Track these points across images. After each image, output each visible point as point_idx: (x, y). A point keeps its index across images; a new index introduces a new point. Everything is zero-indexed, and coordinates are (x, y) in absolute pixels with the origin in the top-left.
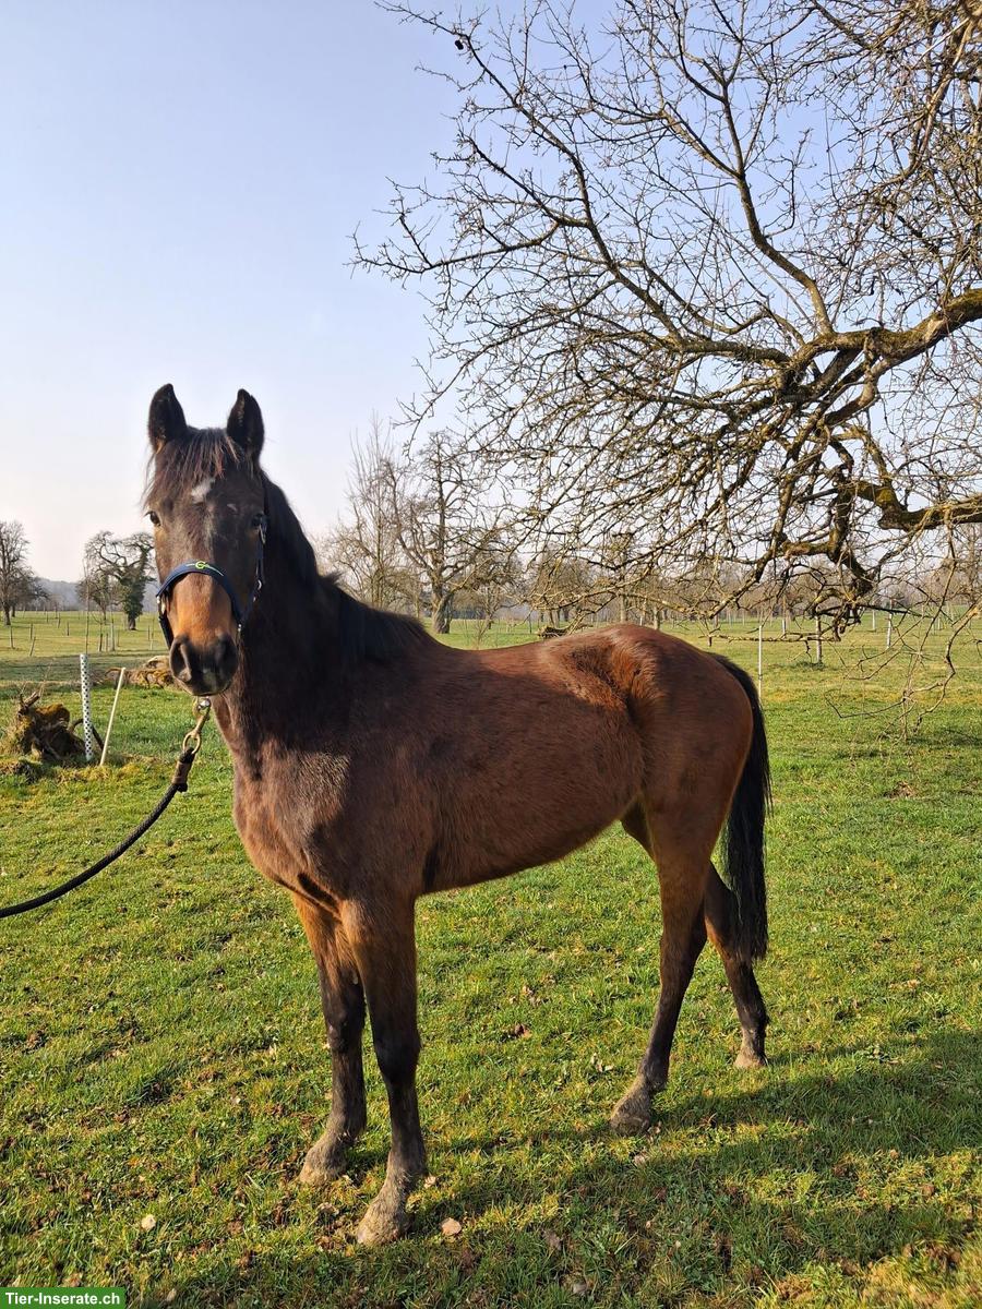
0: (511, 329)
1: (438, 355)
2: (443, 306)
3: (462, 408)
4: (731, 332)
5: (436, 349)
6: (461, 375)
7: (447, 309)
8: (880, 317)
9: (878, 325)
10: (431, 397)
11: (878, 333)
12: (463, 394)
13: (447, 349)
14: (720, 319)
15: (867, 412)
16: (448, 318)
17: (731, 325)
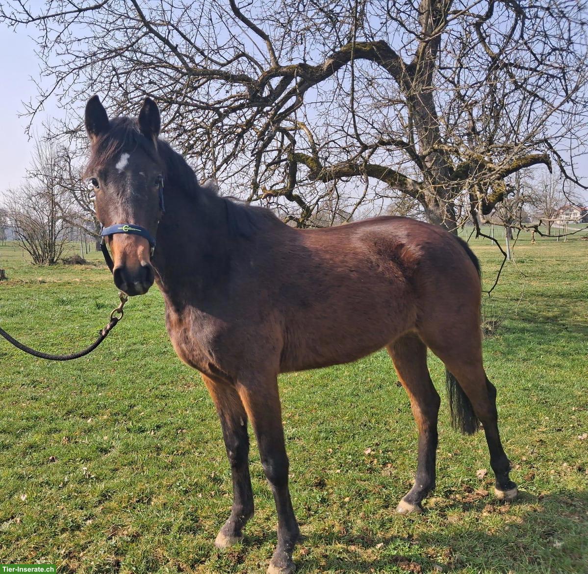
0: (86, 59)
1: (44, 74)
2: (44, 44)
3: (60, 106)
4: (223, 65)
5: (43, 71)
6: (58, 86)
7: (47, 46)
8: (304, 57)
9: (302, 62)
10: (41, 99)
11: (303, 66)
12: (59, 97)
13: (49, 70)
14: (215, 58)
15: (295, 112)
16: (46, 50)
17: (223, 61)
